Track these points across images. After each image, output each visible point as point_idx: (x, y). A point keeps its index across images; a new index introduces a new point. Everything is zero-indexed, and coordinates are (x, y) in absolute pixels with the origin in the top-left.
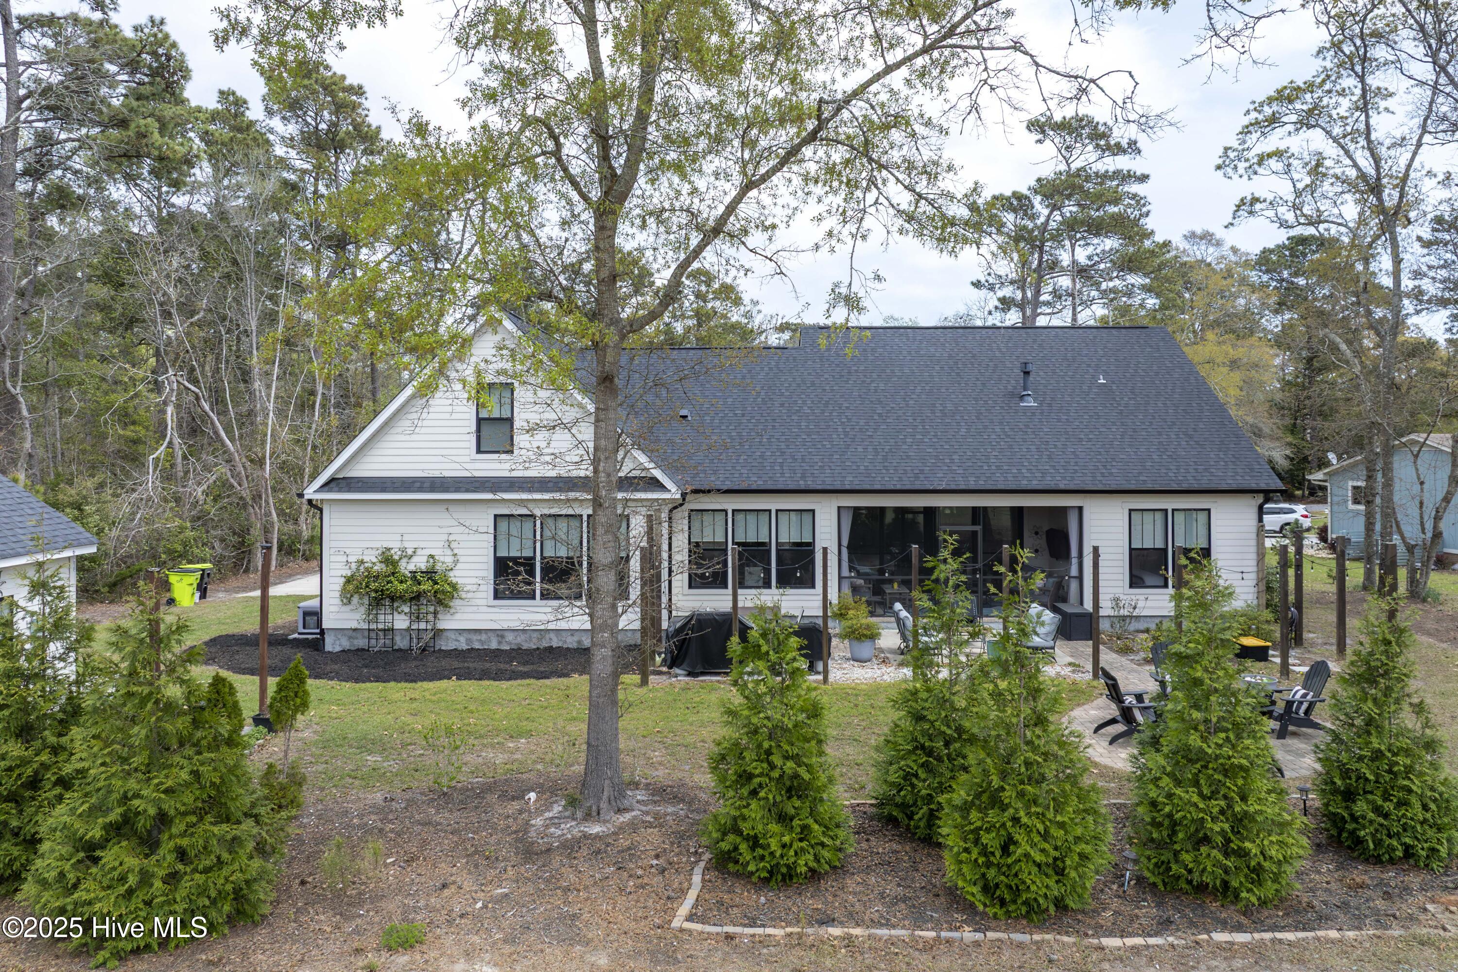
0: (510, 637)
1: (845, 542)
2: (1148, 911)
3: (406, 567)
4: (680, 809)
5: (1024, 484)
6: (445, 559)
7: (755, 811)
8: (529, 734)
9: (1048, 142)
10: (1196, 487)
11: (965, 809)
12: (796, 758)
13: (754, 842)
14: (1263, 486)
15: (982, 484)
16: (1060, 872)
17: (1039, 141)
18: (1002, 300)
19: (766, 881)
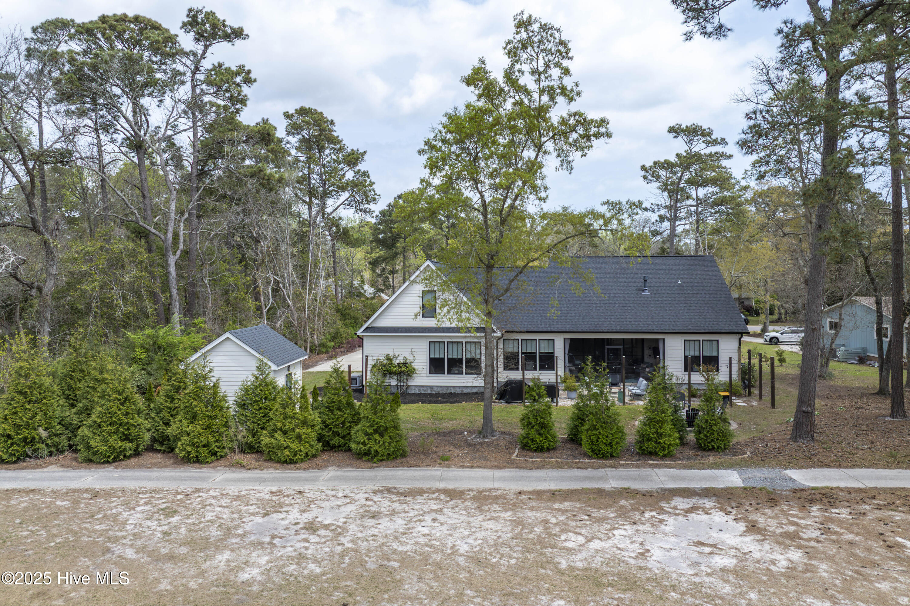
0: (435, 389)
1: (567, 352)
2: (636, 457)
3: (396, 362)
4: (511, 437)
5: (640, 329)
6: (410, 359)
7: (533, 431)
8: (456, 419)
9: (680, 138)
10: (712, 331)
11: (587, 431)
12: (544, 418)
13: (532, 440)
14: (740, 331)
15: (623, 329)
16: (612, 447)
17: (675, 137)
18: (660, 216)
19: (535, 451)
